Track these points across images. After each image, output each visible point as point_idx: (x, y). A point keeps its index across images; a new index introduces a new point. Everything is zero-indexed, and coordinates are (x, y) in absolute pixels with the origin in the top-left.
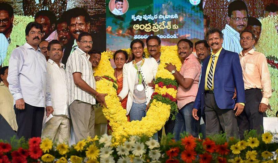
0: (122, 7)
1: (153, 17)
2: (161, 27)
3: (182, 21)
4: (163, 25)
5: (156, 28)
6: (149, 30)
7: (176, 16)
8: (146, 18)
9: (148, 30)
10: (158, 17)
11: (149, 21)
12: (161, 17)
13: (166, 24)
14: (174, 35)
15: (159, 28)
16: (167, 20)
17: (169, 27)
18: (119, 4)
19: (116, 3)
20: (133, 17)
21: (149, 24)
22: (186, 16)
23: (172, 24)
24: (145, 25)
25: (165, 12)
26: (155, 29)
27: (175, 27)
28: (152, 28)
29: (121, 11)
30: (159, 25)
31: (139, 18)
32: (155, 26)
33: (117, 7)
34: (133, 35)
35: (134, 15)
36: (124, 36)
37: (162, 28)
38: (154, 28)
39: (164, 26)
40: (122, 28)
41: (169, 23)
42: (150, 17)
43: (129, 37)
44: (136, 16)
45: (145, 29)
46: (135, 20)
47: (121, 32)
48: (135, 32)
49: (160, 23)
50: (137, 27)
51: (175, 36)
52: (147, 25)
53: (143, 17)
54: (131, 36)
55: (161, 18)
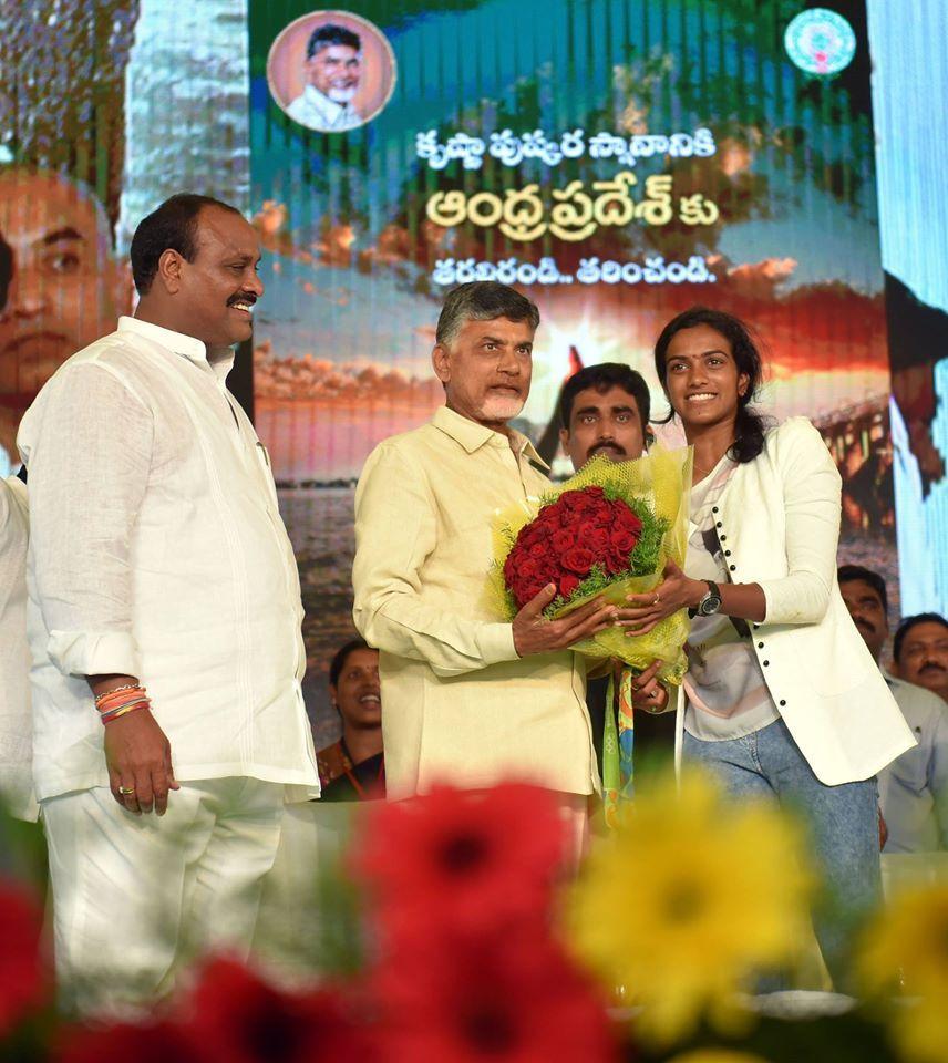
0: (351, 82)
1: (551, 146)
2: (606, 211)
3: (743, 177)
4: (623, 197)
5: (573, 218)
6: (530, 228)
7: (702, 143)
8: (506, 150)
9: (521, 228)
10: (588, 145)
11: (527, 173)
12: (603, 145)
13: (639, 194)
14: (694, 262)
15: (593, 220)
16: (644, 166)
17: (656, 208)
18: (334, 61)
19: (311, 52)
20: (426, 144)
21: (528, 193)
22: (764, 145)
23: (677, 194)
24: (503, 198)
25: (631, 116)
26: (566, 222)
27: (699, 212)
28: (547, 218)
29: (344, 105)
30: (594, 196)
31: (467, 150)
32: (570, 201)
33: (322, 81)
34: (425, 256)
35: (433, 133)
36: (365, 266)
37: (614, 217)
38: (564, 215)
39: (628, 203)
40: (351, 214)
41: (658, 185)
42: (536, 148)
43: (402, 273)
44: (441, 140)
45: (502, 220)
46: (437, 164)
47: (348, 239)
48: (439, 241)
49: (597, 186)
50: (449, 209)
51: (696, 271)
52: (514, 197)
53: (489, 143)
54: (412, 268)
55: (606, 153)
